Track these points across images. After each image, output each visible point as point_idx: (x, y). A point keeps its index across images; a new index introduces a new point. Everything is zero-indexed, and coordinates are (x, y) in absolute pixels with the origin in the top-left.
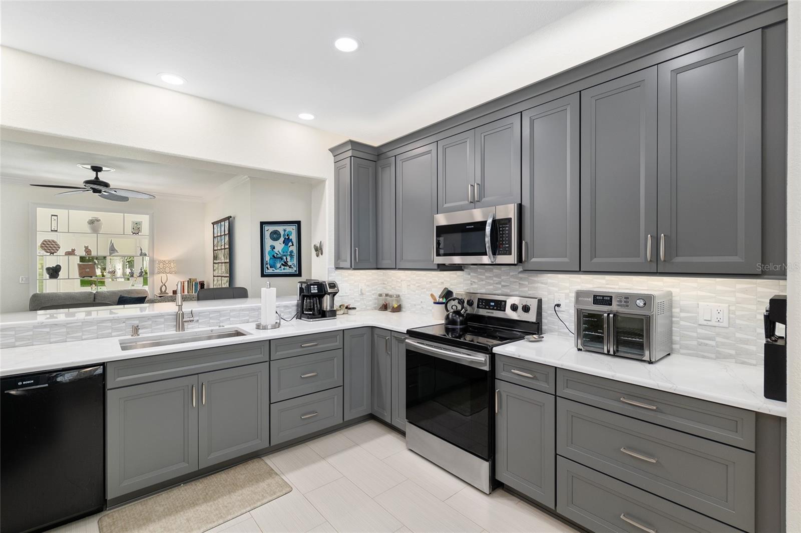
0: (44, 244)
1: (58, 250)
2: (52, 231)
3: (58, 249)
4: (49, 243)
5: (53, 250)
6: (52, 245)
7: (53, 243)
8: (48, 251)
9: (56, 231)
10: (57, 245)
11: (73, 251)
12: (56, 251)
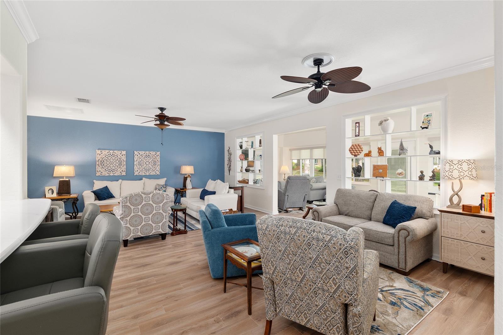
0: (351, 148)
1: (360, 153)
2: (356, 136)
3: (361, 151)
4: (355, 147)
5: (357, 153)
6: (357, 148)
7: (358, 147)
8: (354, 154)
9: (359, 136)
10: (361, 148)
11: (370, 152)
12: (359, 153)
